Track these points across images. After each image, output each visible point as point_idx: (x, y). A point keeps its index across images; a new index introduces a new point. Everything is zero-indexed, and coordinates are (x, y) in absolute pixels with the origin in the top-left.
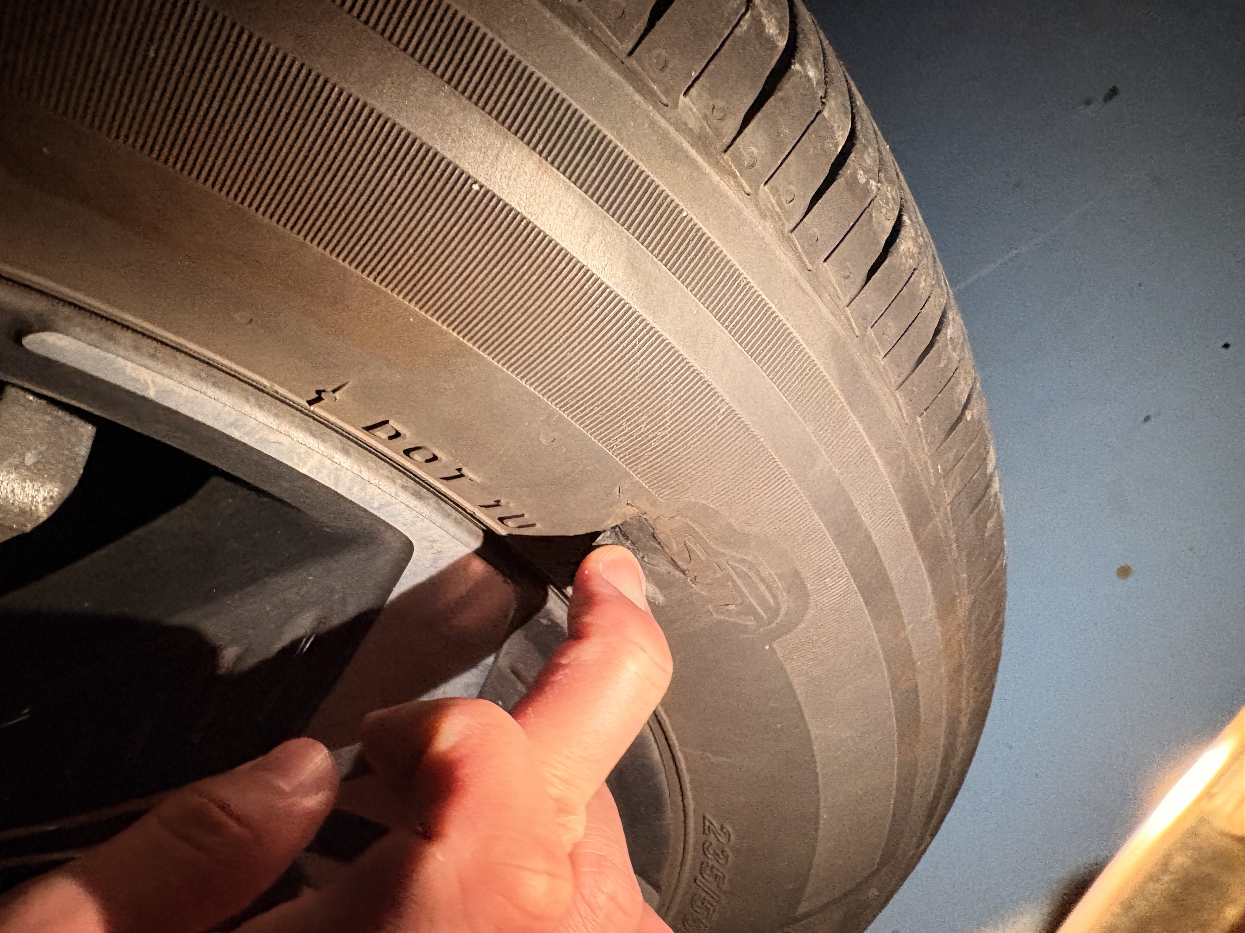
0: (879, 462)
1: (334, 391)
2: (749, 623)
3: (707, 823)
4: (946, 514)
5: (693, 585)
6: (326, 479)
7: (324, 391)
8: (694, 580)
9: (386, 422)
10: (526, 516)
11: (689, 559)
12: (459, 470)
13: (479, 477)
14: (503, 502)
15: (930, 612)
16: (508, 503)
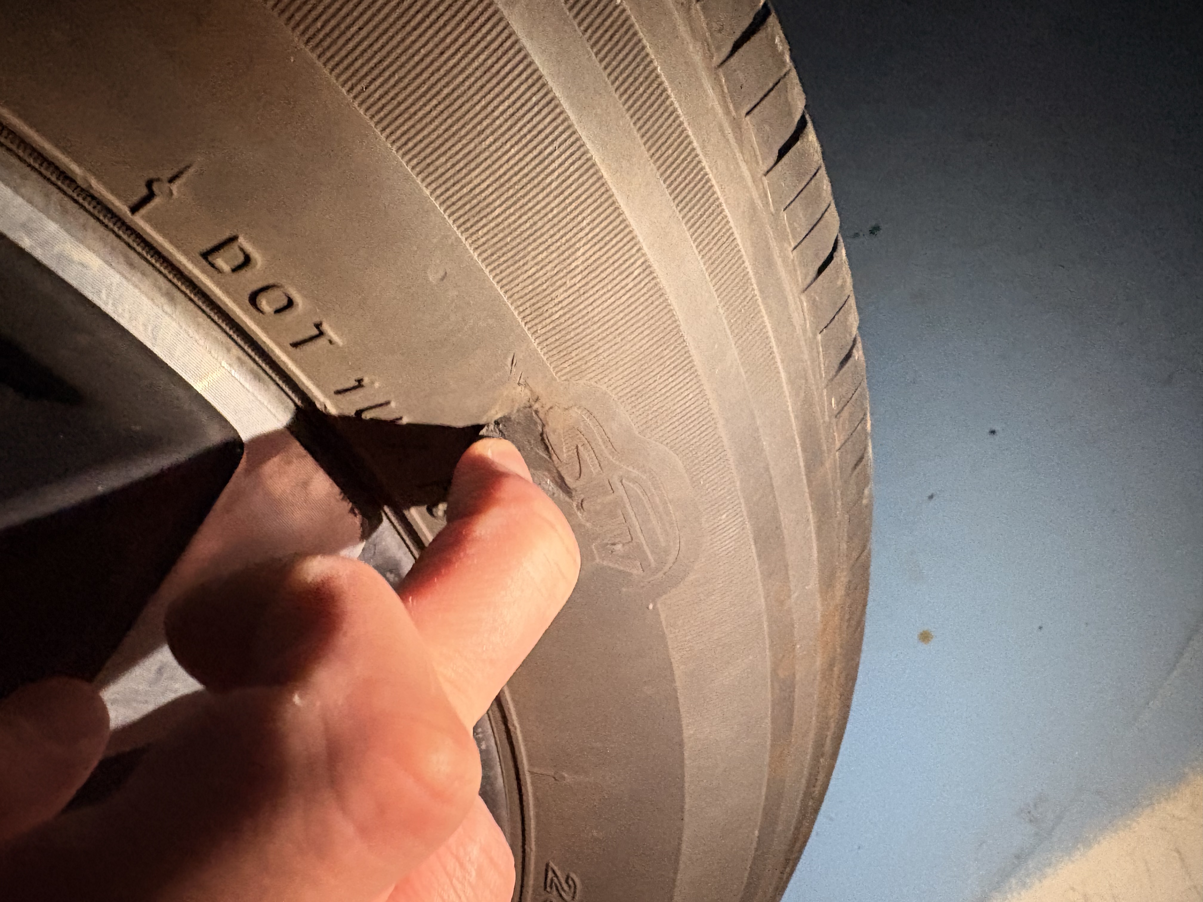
0: (783, 375)
1: (171, 180)
2: (635, 572)
3: (550, 875)
4: (835, 461)
5: (579, 514)
6: (141, 328)
7: (158, 180)
8: (581, 506)
9: (233, 239)
10: (393, 404)
11: (578, 475)
12: (318, 326)
13: (341, 336)
14: (366, 381)
15: (813, 584)
16: (372, 383)
